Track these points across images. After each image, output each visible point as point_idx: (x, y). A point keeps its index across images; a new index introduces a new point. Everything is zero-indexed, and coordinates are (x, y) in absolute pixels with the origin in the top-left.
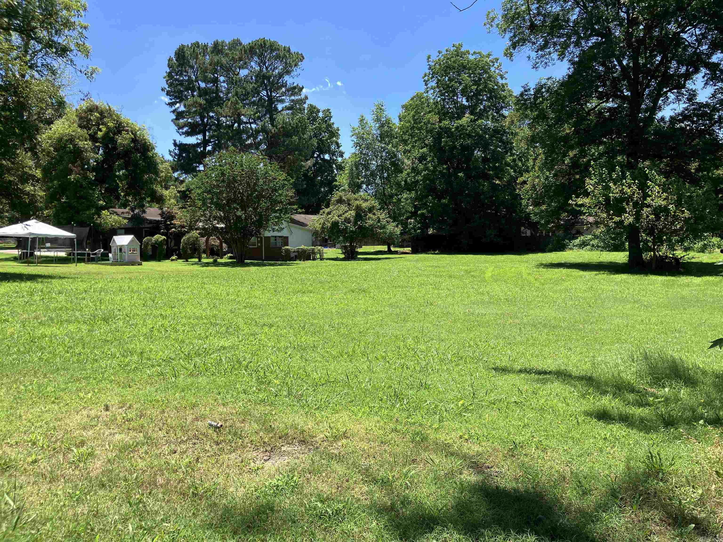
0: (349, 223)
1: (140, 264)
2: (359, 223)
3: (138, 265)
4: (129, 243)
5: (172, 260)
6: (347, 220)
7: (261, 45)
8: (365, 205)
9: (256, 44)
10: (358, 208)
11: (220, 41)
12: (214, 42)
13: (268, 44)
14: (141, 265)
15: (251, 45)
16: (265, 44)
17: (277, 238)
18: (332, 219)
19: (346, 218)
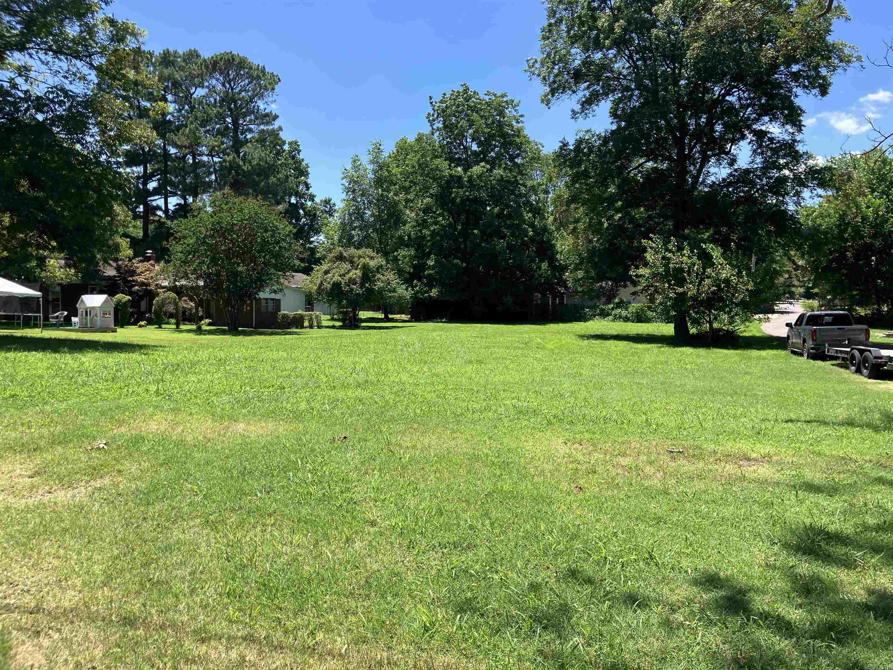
0: (355, 284)
1: (114, 331)
2: (367, 285)
3: (113, 332)
4: (102, 305)
5: (141, 326)
6: (352, 281)
7: (229, 59)
8: (372, 264)
9: (221, 58)
10: (365, 268)
11: (171, 50)
12: (164, 51)
13: (237, 60)
14: (116, 332)
15: (215, 59)
16: (233, 59)
17: (269, 301)
18: (332, 279)
19: (351, 278)
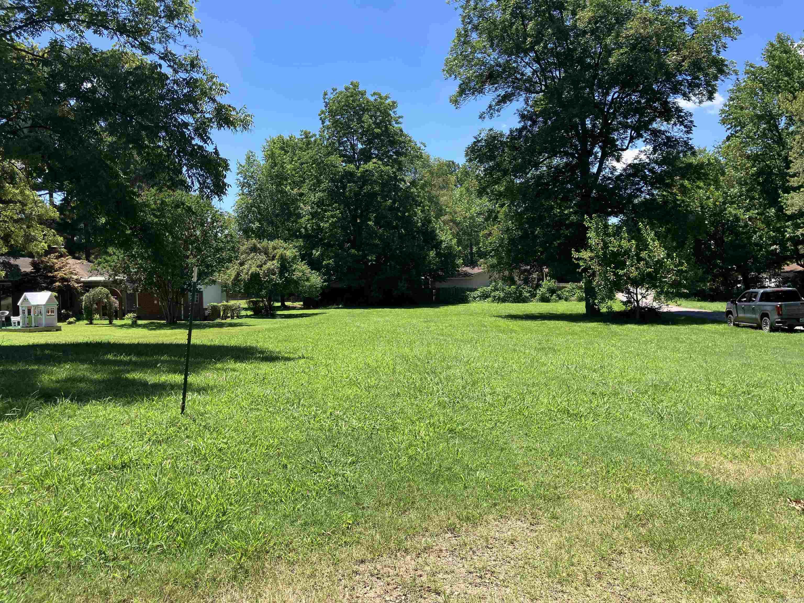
0: (274, 274)
2: (286, 275)
3: (57, 330)
4: (46, 302)
5: (70, 323)
6: (270, 272)
8: (287, 254)
10: (283, 259)
14: (60, 330)
18: (249, 270)
19: (269, 269)
